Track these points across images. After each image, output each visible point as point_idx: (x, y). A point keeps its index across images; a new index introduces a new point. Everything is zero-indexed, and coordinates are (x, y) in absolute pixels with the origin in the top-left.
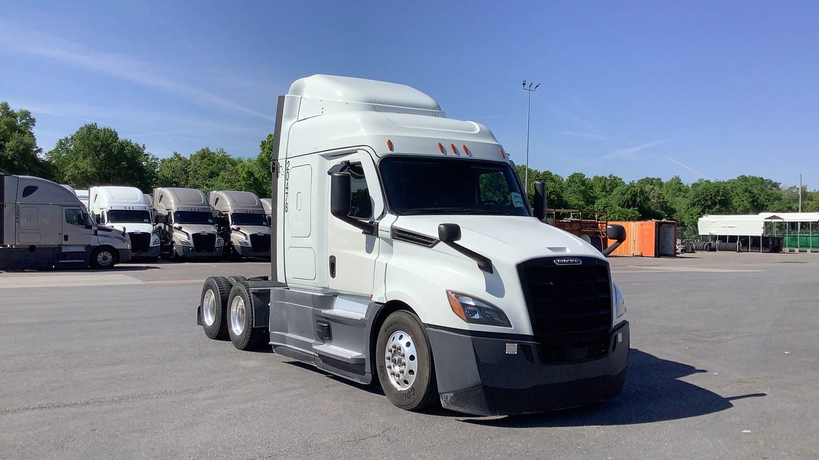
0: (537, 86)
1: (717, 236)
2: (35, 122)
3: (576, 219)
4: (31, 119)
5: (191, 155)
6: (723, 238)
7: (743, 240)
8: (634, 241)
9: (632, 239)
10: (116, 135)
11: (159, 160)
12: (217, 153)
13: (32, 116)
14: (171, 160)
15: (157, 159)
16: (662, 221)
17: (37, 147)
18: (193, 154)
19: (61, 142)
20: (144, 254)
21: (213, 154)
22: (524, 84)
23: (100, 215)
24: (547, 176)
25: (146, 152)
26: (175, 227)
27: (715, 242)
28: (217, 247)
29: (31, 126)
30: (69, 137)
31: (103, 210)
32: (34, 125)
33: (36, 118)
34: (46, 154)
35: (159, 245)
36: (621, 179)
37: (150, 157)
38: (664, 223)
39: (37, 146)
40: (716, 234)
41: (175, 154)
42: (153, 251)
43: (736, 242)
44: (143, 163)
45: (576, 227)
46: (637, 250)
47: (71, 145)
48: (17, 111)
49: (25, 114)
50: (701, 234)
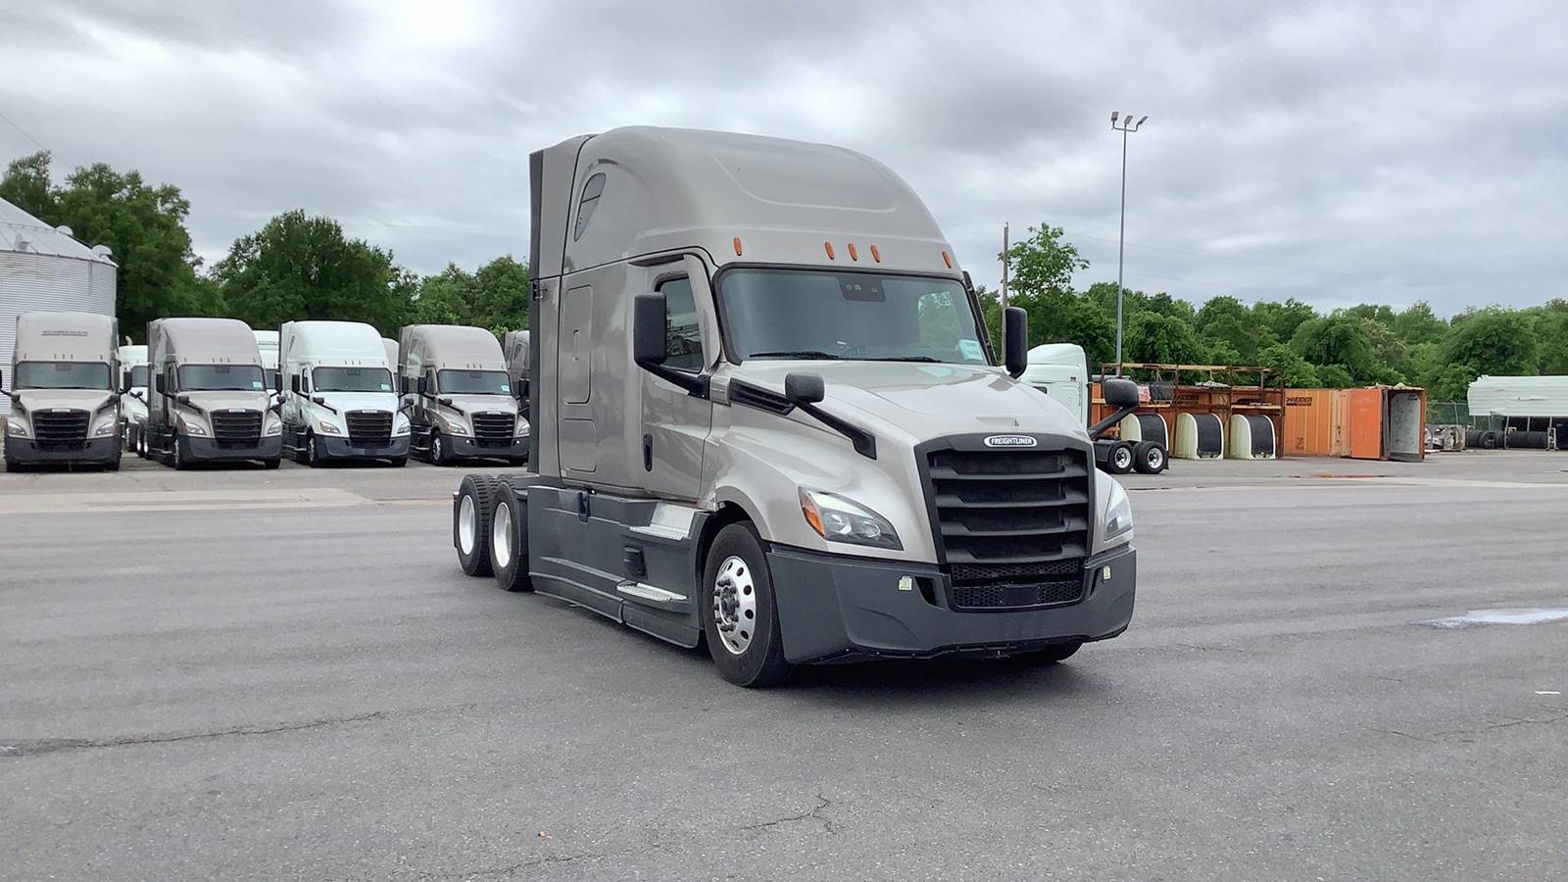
0: (1140, 123)
1: (1506, 418)
2: (188, 207)
3: (1221, 385)
4: (180, 201)
5: (479, 269)
6: (1519, 422)
7: (1559, 425)
8: (1339, 428)
9: (1334, 424)
10: (338, 232)
11: (419, 280)
13: (183, 196)
14: (442, 280)
15: (415, 277)
16: (1395, 388)
17: (194, 255)
18: (481, 267)
19: (238, 246)
20: (380, 452)
22: (1114, 119)
23: (298, 376)
24: (1162, 303)
25: (393, 264)
26: (440, 400)
27: (1503, 430)
28: (518, 438)
29: (182, 215)
30: (254, 235)
31: (303, 367)
32: (186, 212)
33: (189, 200)
34: (211, 268)
35: (409, 433)
36: (1310, 308)
37: (403, 274)
38: (1400, 391)
39: (194, 252)
40: (1505, 415)
41: (451, 266)
42: (397, 446)
43: (1546, 431)
44: (390, 284)
46: (1344, 445)
47: (256, 251)
48: (156, 188)
49: (169, 193)
50: (1474, 414)
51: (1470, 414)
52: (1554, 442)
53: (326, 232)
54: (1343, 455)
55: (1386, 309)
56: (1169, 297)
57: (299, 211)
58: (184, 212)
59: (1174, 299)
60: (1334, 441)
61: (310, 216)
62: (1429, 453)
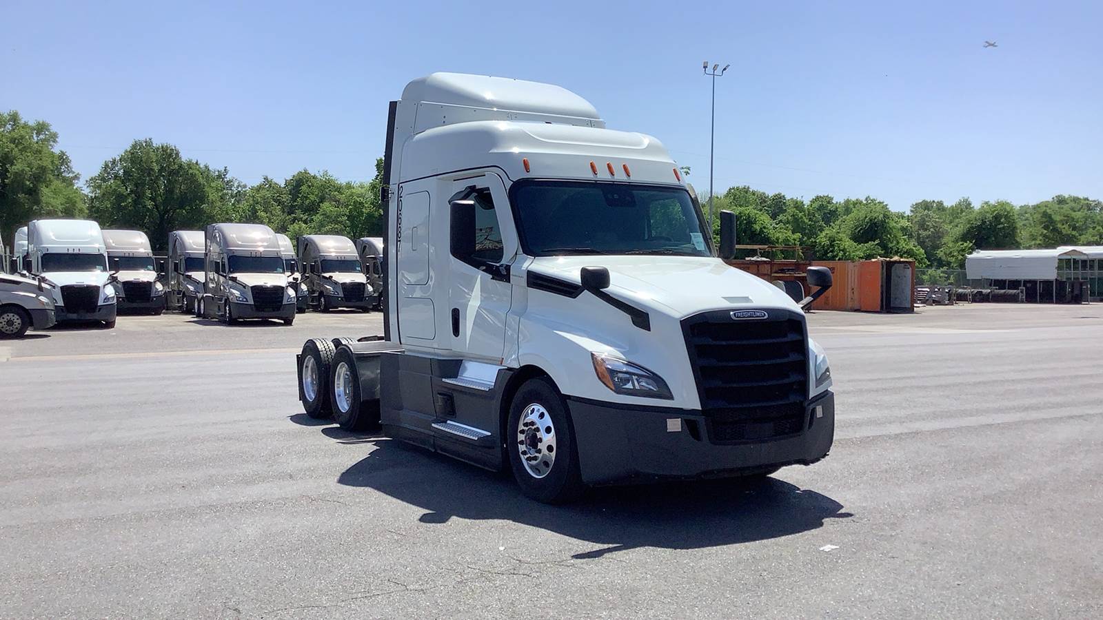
0: (725, 69)
2: (57, 137)
3: (765, 259)
4: (51, 133)
5: (286, 181)
6: (1000, 283)
7: (1028, 285)
9: (849, 287)
10: (177, 154)
11: (248, 188)
12: (319, 177)
13: (53, 129)
14: (259, 188)
15: (245, 186)
16: (892, 260)
17: (74, 173)
18: (287, 179)
19: (107, 166)
20: (85, 316)
21: (314, 177)
22: (705, 67)
27: (989, 288)
30: (118, 158)
33: (58, 132)
34: (87, 181)
39: (73, 170)
40: (991, 278)
41: (266, 179)
43: (1018, 289)
45: (766, 269)
46: (855, 302)
47: (119, 169)
48: (32, 123)
49: (41, 128)
50: (970, 278)
51: (968, 278)
52: (1024, 297)
53: (168, 154)
54: (856, 308)
55: (940, 203)
56: (784, 196)
57: (148, 139)
58: (54, 142)
59: (788, 197)
60: (849, 299)
61: (157, 143)
62: (919, 307)
